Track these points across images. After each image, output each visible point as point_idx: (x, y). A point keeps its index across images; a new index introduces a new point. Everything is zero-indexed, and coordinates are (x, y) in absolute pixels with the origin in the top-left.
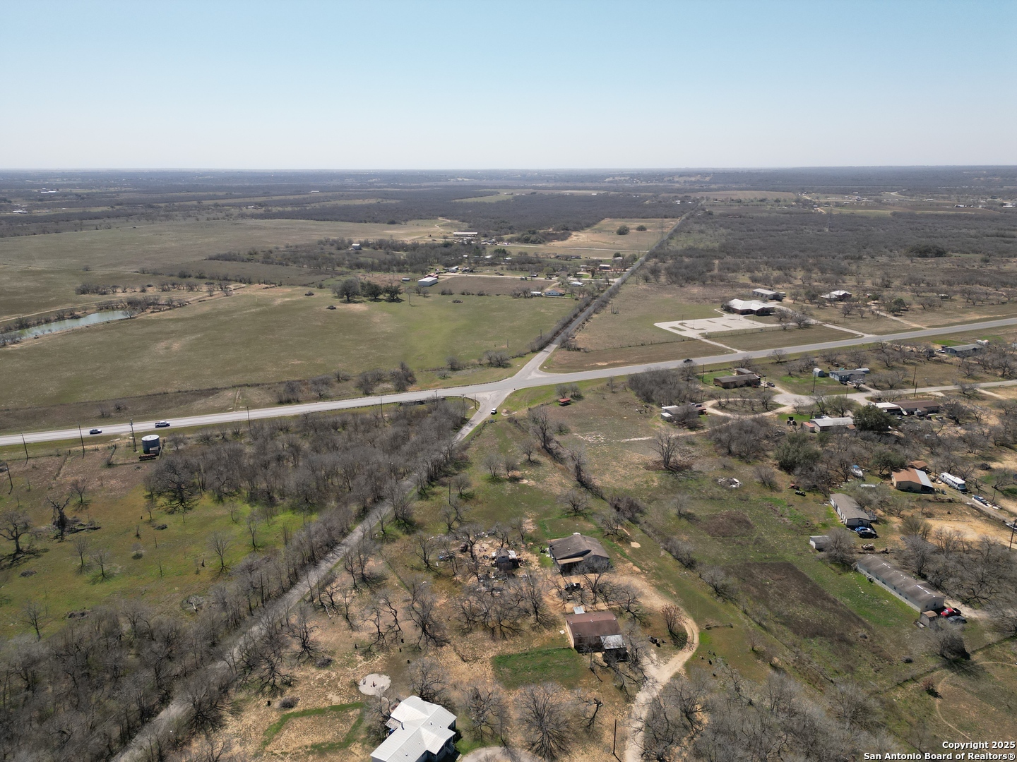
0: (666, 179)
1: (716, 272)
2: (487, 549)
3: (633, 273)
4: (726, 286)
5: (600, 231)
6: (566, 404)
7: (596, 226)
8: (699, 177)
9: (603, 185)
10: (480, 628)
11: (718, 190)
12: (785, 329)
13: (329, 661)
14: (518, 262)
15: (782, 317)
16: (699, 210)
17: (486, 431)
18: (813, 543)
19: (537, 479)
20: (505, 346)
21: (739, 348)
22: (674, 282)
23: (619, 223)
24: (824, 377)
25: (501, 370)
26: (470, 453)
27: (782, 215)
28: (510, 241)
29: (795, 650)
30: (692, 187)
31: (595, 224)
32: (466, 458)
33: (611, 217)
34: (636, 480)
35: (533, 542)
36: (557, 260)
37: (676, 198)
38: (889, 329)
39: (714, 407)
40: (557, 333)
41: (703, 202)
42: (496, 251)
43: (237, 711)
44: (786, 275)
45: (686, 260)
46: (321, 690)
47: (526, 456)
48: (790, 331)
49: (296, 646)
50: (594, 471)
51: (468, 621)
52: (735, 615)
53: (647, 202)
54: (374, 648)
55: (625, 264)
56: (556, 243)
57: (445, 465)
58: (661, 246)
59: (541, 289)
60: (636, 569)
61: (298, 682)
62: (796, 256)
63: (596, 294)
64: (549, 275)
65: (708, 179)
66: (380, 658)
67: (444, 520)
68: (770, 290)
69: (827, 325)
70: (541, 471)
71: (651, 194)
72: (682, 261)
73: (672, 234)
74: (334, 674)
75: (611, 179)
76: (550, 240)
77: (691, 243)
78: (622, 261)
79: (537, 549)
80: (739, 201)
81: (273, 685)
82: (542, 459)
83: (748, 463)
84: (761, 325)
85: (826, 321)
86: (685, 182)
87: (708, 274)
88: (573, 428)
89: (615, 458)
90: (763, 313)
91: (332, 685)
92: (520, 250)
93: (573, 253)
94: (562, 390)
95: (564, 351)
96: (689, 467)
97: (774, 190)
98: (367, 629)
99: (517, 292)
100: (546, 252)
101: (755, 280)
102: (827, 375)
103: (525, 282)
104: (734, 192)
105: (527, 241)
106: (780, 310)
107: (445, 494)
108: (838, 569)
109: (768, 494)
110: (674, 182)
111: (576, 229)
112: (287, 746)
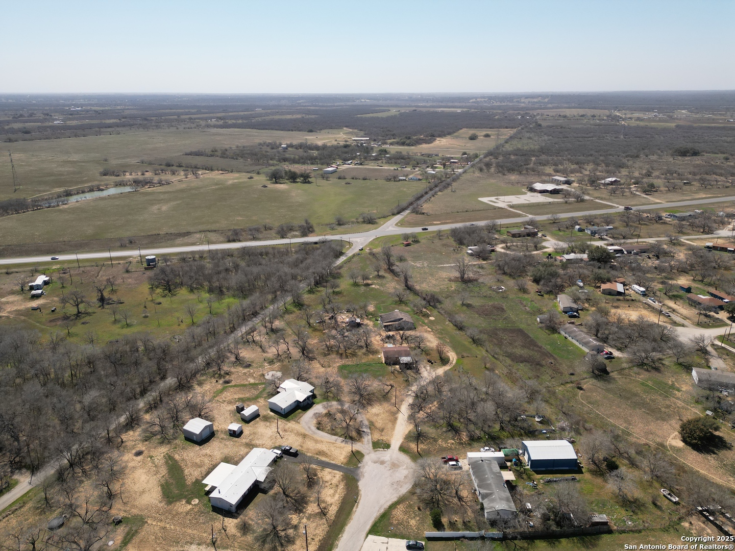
0: (515, 100)
1: (531, 165)
2: (344, 318)
3: (472, 166)
4: (535, 174)
5: (457, 137)
6: (408, 245)
7: (455, 134)
8: (540, 99)
9: (468, 104)
10: (335, 353)
11: (553, 108)
12: (566, 202)
13: (250, 365)
14: (394, 158)
15: (567, 194)
16: (533, 123)
17: (355, 259)
18: (538, 319)
19: (381, 285)
20: (375, 211)
21: (531, 214)
22: (499, 172)
23: (471, 132)
24: (581, 231)
25: (370, 226)
26: (342, 271)
27: (592, 127)
28: (391, 144)
29: (509, 368)
30: (533, 106)
31: (455, 132)
32: (340, 274)
33: (467, 128)
34: (442, 287)
35: (372, 316)
36: (422, 157)
37: (519, 114)
38: (638, 203)
39: (503, 248)
40: (411, 204)
41: (538, 118)
42: (380, 150)
43: (200, 384)
44: (580, 167)
45: (513, 157)
46: (244, 377)
47: (376, 273)
48: (570, 203)
49: (233, 359)
50: (416, 282)
51: (328, 350)
52: (481, 352)
53: (497, 117)
54: (275, 361)
55: (468, 160)
56: (424, 146)
57: (326, 277)
58: (497, 148)
59: (407, 176)
60: (429, 329)
61: (233, 373)
62: (591, 155)
63: (443, 179)
64: (414, 167)
65: (546, 100)
66: (277, 365)
67: (321, 303)
68: (565, 177)
69: (597, 200)
70: (384, 281)
71: (500, 111)
72: (509, 158)
73: (508, 139)
74: (252, 371)
75: (474, 100)
76: (420, 144)
77: (519, 146)
78: (467, 158)
79: (374, 319)
80: (565, 117)
81: (220, 374)
82: (386, 275)
83: (514, 278)
84: (551, 200)
85: (597, 198)
86: (529, 102)
87: (525, 167)
88: (409, 259)
89: (432, 275)
90: (554, 192)
91: (251, 375)
92: (397, 150)
93: (435, 152)
94: (406, 237)
95: (414, 215)
96: (476, 280)
97: (595, 108)
98: (272, 351)
99: (390, 178)
100: (415, 151)
101: (557, 171)
102: (584, 230)
103: (397, 171)
104: (564, 110)
105: (403, 144)
106: (567, 191)
107: (323, 291)
108: (549, 332)
109: (521, 295)
110: (521, 103)
111: (440, 136)
112: (225, 398)
